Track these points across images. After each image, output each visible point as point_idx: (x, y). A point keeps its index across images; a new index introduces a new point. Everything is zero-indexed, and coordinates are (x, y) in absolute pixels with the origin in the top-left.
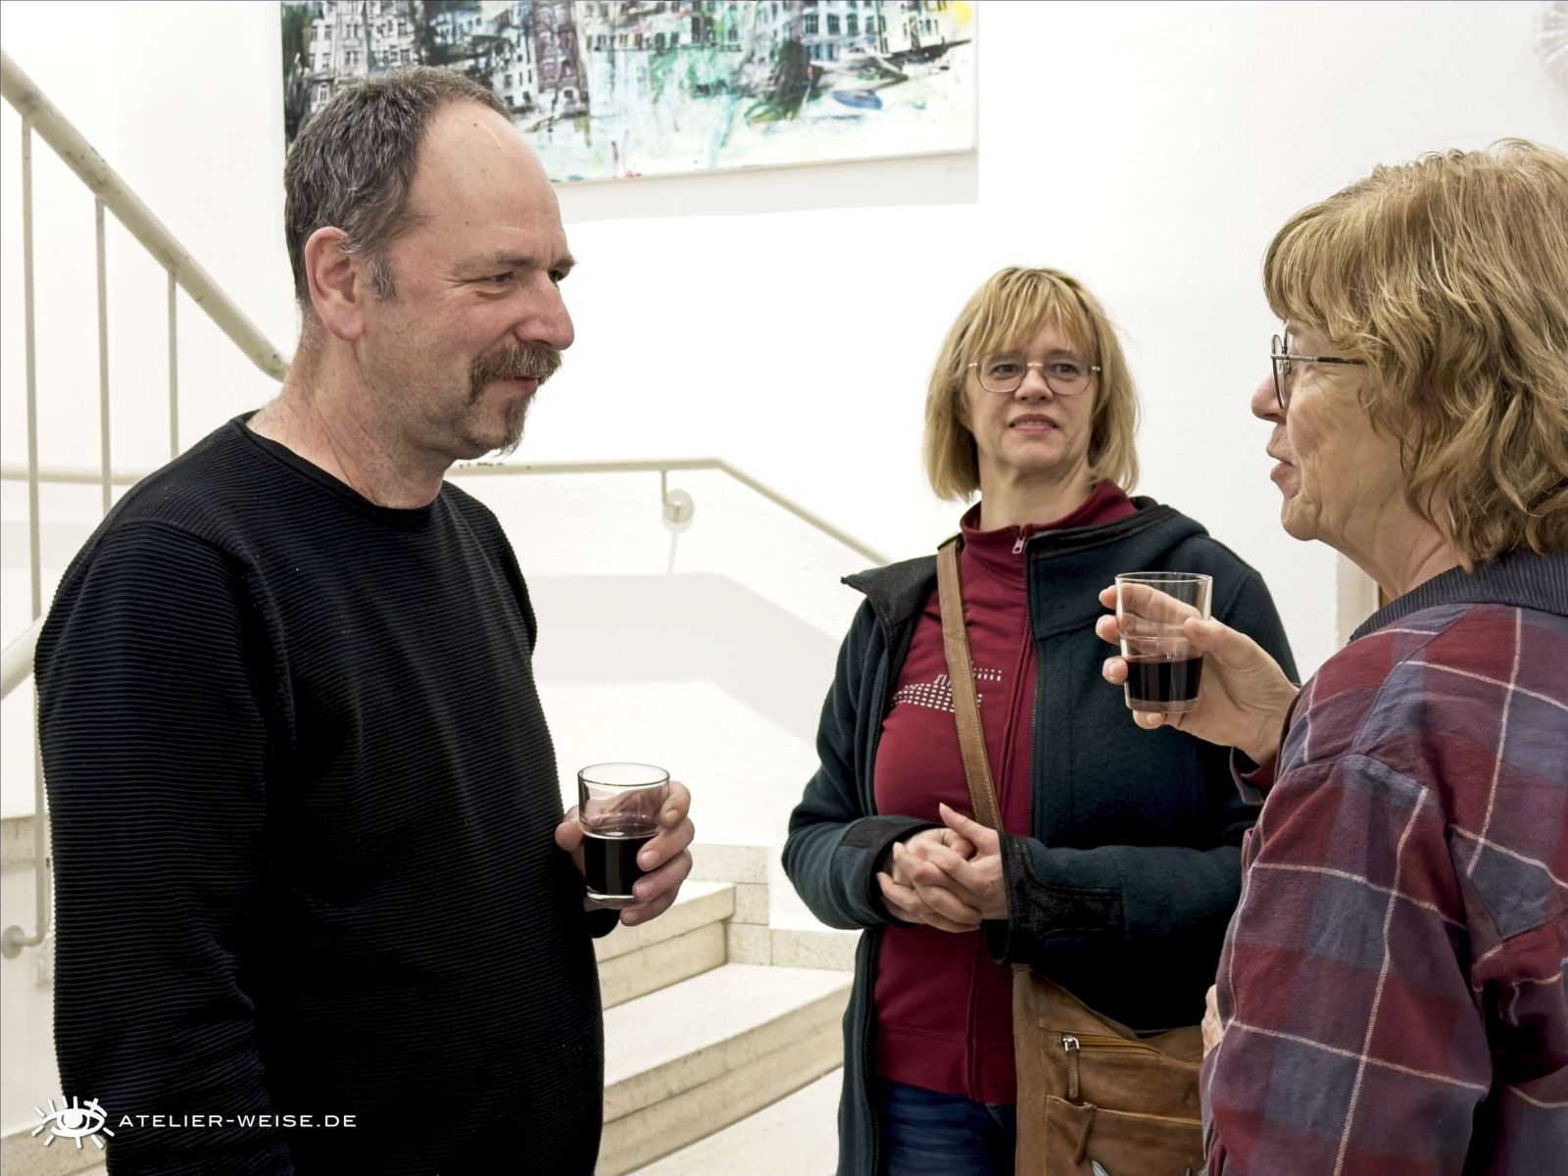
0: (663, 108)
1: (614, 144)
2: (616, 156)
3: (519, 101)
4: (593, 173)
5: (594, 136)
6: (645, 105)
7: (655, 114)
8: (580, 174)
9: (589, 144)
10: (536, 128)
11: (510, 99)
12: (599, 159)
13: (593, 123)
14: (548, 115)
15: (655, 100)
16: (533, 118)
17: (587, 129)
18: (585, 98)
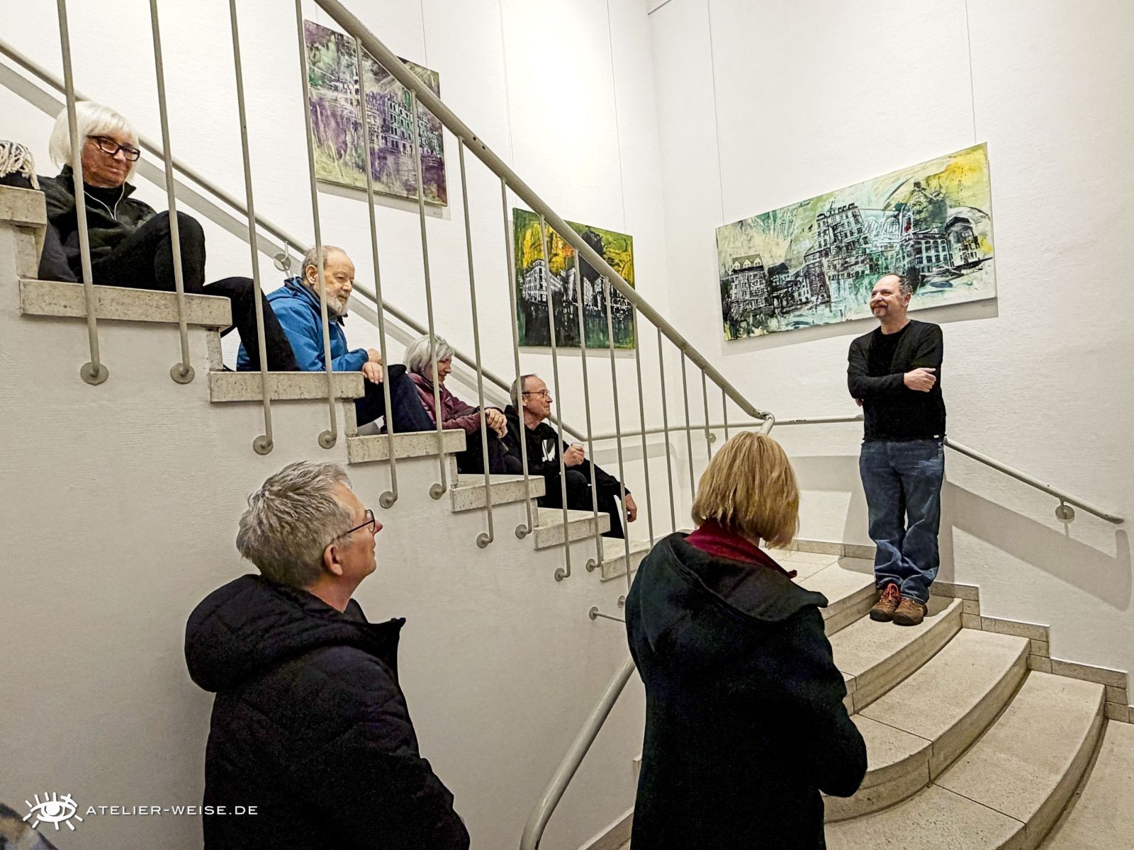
0: (859, 297)
1: (841, 310)
2: (842, 315)
3: (804, 300)
4: (834, 321)
5: (833, 309)
6: (853, 296)
7: (856, 299)
8: (828, 322)
9: (831, 311)
10: (811, 308)
11: (801, 300)
12: (835, 316)
13: (833, 304)
14: (815, 303)
15: (856, 294)
16: (810, 305)
17: (830, 307)
18: (829, 296)
